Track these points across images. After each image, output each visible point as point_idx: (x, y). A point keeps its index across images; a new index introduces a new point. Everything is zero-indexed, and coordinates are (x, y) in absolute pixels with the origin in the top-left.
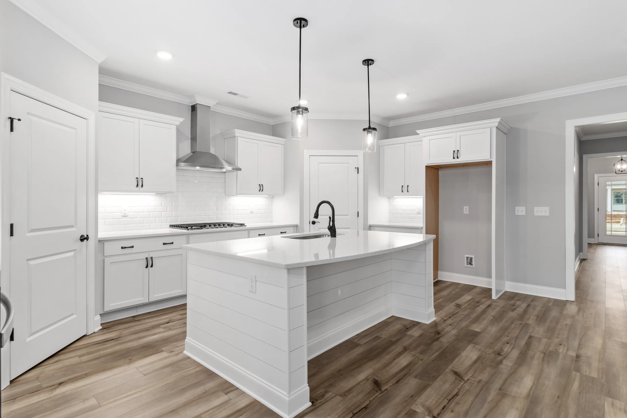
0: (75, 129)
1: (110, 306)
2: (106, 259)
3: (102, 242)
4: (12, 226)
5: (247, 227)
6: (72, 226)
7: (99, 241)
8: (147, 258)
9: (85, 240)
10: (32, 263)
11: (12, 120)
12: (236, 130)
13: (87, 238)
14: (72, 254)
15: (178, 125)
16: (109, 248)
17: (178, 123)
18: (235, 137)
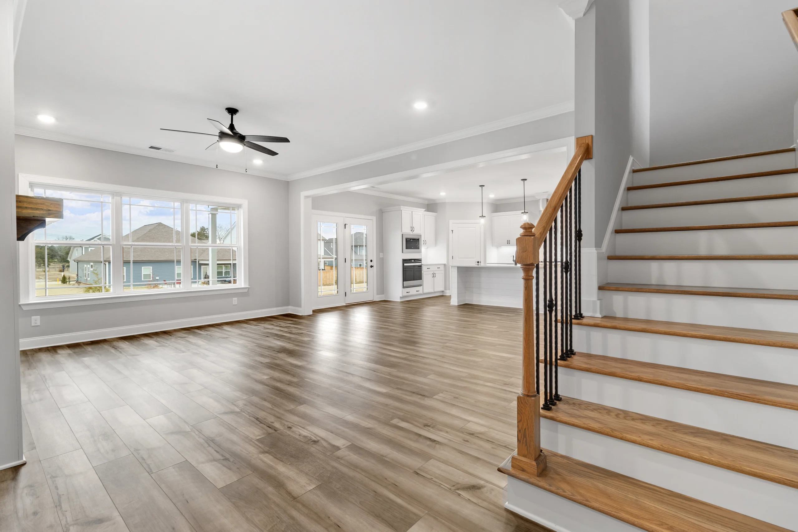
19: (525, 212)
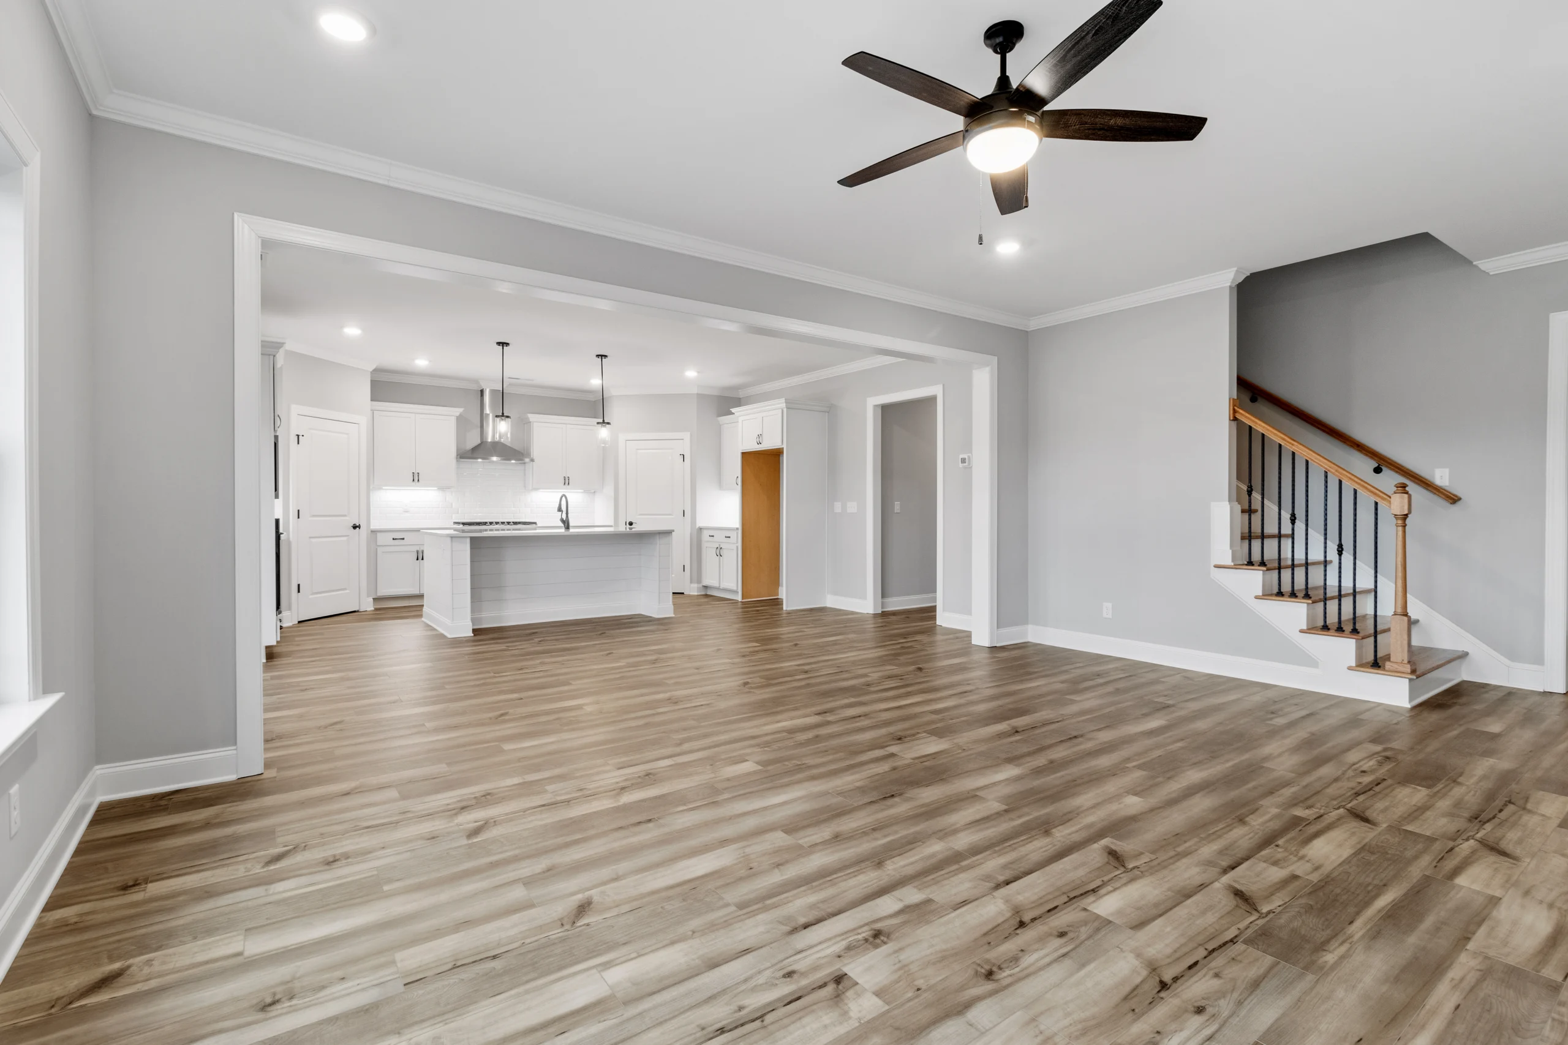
0: (347, 434)
1: (383, 591)
2: (379, 549)
3: (374, 532)
4: (299, 511)
5: (538, 525)
6: (345, 516)
7: (372, 531)
8: (418, 552)
9: (358, 528)
10: (313, 540)
11: (298, 436)
12: (530, 416)
13: (359, 527)
14: (345, 538)
15: (458, 415)
16: (382, 539)
17: (458, 414)
18: (530, 422)
19: (604, 423)
